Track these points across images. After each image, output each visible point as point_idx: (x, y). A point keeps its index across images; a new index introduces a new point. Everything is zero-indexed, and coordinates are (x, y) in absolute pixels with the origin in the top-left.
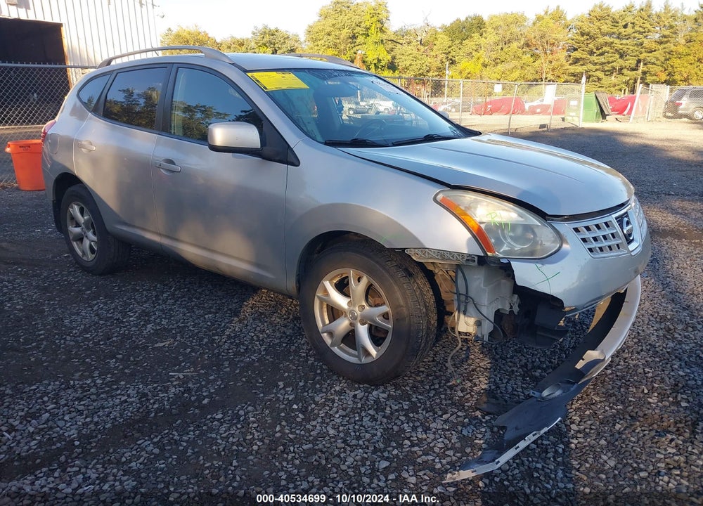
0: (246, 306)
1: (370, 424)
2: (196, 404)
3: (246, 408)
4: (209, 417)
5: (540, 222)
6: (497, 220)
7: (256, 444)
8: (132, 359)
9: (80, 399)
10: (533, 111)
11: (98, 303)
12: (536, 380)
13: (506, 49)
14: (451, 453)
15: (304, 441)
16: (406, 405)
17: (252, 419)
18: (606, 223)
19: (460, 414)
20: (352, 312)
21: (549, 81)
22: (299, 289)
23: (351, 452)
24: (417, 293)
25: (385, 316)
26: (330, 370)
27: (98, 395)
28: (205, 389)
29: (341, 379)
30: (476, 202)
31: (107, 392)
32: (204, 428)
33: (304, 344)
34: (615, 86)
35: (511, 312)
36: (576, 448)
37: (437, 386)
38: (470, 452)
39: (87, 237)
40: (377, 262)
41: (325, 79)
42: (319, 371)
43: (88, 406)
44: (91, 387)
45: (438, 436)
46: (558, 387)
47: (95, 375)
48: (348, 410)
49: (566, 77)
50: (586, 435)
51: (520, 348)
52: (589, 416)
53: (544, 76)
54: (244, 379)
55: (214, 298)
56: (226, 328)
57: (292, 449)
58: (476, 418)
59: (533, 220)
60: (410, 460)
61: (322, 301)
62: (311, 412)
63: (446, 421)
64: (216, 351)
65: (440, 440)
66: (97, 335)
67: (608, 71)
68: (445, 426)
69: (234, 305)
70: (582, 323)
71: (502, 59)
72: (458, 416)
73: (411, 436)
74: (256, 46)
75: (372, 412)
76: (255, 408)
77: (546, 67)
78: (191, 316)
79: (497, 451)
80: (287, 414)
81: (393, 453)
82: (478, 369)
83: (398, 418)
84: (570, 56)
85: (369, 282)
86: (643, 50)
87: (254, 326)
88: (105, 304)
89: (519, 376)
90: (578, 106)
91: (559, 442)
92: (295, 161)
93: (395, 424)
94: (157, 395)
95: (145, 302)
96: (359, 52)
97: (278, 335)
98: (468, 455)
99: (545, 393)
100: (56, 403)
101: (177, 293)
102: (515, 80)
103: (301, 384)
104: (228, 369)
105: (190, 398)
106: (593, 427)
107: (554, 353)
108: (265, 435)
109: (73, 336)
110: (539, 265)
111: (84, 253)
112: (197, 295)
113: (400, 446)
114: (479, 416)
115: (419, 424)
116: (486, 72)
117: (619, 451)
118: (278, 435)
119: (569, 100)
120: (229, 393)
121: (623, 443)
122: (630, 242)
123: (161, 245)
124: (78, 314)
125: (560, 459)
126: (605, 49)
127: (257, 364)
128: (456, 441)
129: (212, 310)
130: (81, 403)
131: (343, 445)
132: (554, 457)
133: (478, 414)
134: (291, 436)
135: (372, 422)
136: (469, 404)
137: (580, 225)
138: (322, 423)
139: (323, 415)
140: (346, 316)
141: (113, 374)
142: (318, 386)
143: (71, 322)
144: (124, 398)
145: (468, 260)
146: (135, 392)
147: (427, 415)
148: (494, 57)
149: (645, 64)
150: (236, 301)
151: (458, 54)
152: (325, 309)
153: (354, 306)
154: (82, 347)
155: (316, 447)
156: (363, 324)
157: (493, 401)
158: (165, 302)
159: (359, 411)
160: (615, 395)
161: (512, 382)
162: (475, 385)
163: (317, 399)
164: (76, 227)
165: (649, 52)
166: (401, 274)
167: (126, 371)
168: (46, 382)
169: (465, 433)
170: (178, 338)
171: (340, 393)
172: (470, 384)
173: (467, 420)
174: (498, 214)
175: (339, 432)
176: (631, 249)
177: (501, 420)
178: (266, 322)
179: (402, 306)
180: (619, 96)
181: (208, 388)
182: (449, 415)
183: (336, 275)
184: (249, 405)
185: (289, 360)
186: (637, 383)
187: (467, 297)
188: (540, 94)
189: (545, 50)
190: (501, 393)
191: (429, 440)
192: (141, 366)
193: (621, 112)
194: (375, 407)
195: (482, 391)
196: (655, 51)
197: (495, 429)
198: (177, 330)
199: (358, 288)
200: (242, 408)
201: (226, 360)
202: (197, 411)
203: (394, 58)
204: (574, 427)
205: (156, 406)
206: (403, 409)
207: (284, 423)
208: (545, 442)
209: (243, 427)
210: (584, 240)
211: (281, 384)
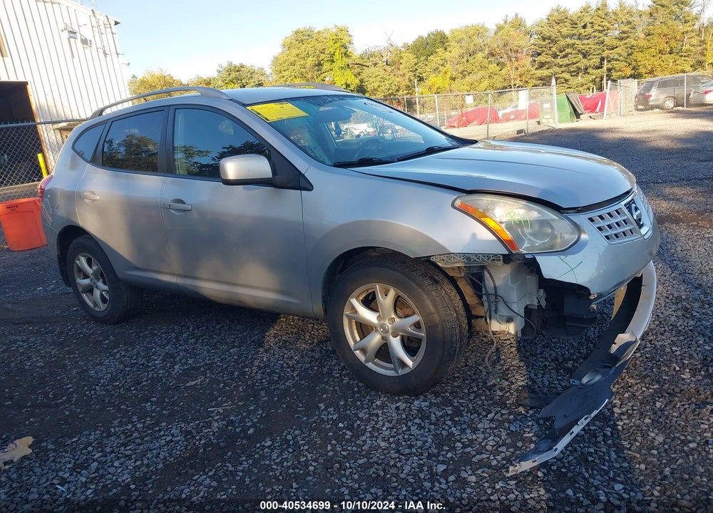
0: (269, 336)
1: (418, 432)
2: (242, 435)
3: (293, 433)
4: (258, 445)
5: (557, 216)
6: (517, 218)
7: (311, 465)
8: (167, 400)
9: (125, 445)
10: (507, 118)
11: (119, 351)
12: (571, 372)
13: (471, 61)
14: (503, 449)
15: (357, 456)
16: (449, 410)
17: (301, 442)
18: (617, 211)
19: (503, 412)
20: (382, 326)
21: (518, 87)
22: (326, 310)
23: (407, 460)
24: (446, 299)
25: (417, 325)
26: (367, 387)
27: (142, 438)
28: (247, 420)
29: (380, 393)
30: (494, 204)
31: (151, 435)
32: (256, 456)
33: (335, 365)
34: (582, 85)
35: (540, 306)
36: (623, 429)
37: (475, 389)
38: (522, 446)
39: (97, 287)
40: (402, 273)
41: (321, 105)
42: (356, 389)
43: (135, 450)
44: (134, 432)
45: (487, 435)
46: (597, 372)
47: (134, 420)
48: (394, 422)
49: (534, 81)
50: (630, 416)
51: (547, 343)
52: (628, 398)
53: (512, 83)
54: (284, 406)
55: (235, 332)
56: (253, 359)
57: (348, 465)
58: (520, 414)
59: (550, 215)
60: (466, 460)
61: (350, 319)
62: (357, 428)
63: (492, 420)
64: (250, 382)
65: (491, 438)
66: (126, 382)
67: (574, 72)
68: (492, 425)
69: (256, 337)
70: (601, 313)
71: (469, 70)
72: (502, 414)
73: (462, 439)
74: (223, 84)
75: (417, 421)
76: (302, 431)
77: (513, 74)
78: (216, 353)
79: (551, 440)
80: (334, 433)
81: (448, 456)
82: (512, 368)
83: (444, 423)
84: (535, 61)
85: (396, 294)
86: (605, 48)
87: (281, 354)
88: (127, 351)
89: (552, 369)
90: (552, 108)
91: (605, 426)
92: (307, 186)
93: (443, 429)
94: (202, 431)
95: (166, 345)
96: (327, 79)
97: (307, 359)
98: (520, 449)
99: (585, 380)
100: (101, 451)
101: (195, 332)
102: (486, 90)
103: (342, 403)
104: (266, 398)
105: (235, 430)
106: (635, 408)
107: (581, 344)
108: (318, 456)
109: (102, 386)
110: (563, 257)
111: (95, 304)
112: (217, 332)
113: (453, 449)
114: (523, 412)
115: (466, 426)
116: (455, 85)
117: (664, 426)
118: (331, 454)
119: (542, 104)
120: (273, 421)
121: (667, 419)
122: (641, 226)
123: (177, 285)
124: (101, 364)
125: (610, 442)
126: (568, 50)
127: (293, 390)
128: (506, 437)
129: (235, 344)
130: (128, 448)
131: (397, 455)
132: (604, 441)
133: (521, 409)
134: (344, 453)
135: (420, 430)
136: (510, 401)
137: (594, 214)
138: (371, 437)
139: (370, 429)
140: (377, 331)
141: (152, 417)
142: (359, 403)
143: (96, 372)
144: (169, 438)
145: (494, 260)
146: (178, 431)
147: (472, 417)
148: (461, 69)
149: (609, 61)
150: (257, 333)
151: (425, 70)
152: (354, 327)
153: (384, 319)
154: (113, 395)
155: (371, 461)
156: (395, 337)
157: (533, 395)
158: (186, 341)
159: (405, 421)
160: (649, 376)
161: (547, 376)
162: (512, 383)
163: (361, 415)
164: (84, 279)
165: (611, 49)
166: (427, 282)
167: (164, 412)
168: (86, 432)
169: (513, 428)
170: (208, 375)
171: (383, 407)
172: (507, 383)
173: (512, 417)
174: (517, 213)
175: (390, 443)
176: (643, 233)
177: (545, 412)
178: (292, 349)
179: (434, 313)
180: (589, 95)
181: (250, 418)
182: (493, 414)
183: (362, 291)
184: (296, 429)
185: (324, 383)
186: (668, 362)
187: (496, 296)
188: (511, 101)
189: (510, 58)
190: (539, 387)
191: (480, 440)
192: (178, 406)
193: (593, 109)
194: (420, 416)
195: (520, 388)
196: (617, 47)
197: (541, 422)
198: (205, 367)
199: (386, 301)
200: (289, 433)
201: (262, 389)
202: (244, 442)
203: (362, 81)
204: (616, 410)
205: (203, 442)
206: (447, 415)
207: (334, 442)
208: (592, 428)
209: (294, 451)
210: (600, 229)
211: (322, 406)
